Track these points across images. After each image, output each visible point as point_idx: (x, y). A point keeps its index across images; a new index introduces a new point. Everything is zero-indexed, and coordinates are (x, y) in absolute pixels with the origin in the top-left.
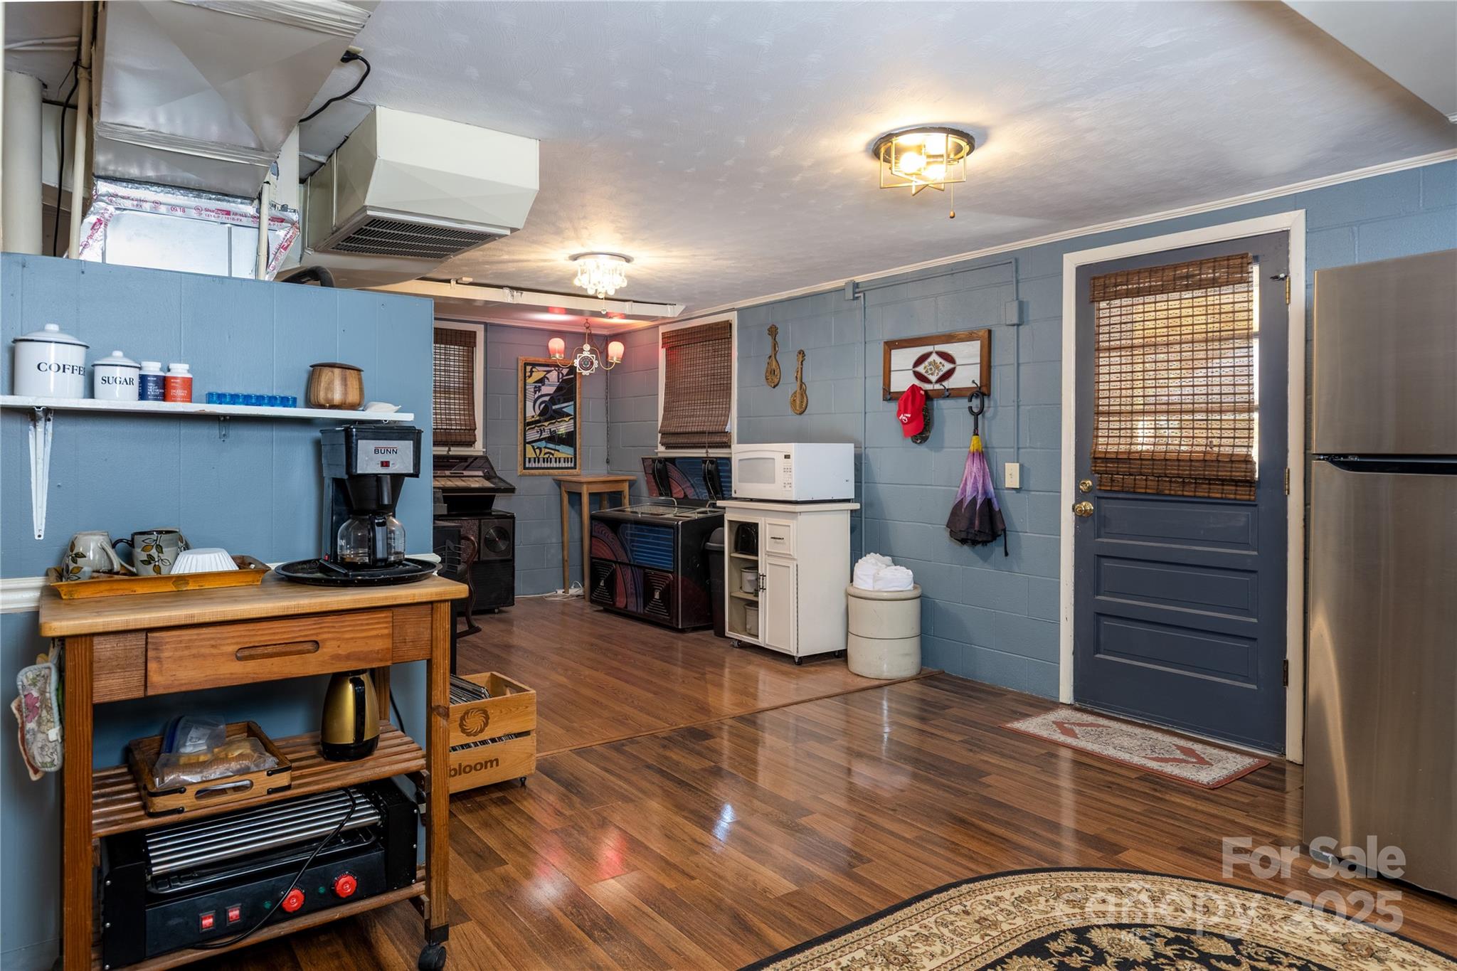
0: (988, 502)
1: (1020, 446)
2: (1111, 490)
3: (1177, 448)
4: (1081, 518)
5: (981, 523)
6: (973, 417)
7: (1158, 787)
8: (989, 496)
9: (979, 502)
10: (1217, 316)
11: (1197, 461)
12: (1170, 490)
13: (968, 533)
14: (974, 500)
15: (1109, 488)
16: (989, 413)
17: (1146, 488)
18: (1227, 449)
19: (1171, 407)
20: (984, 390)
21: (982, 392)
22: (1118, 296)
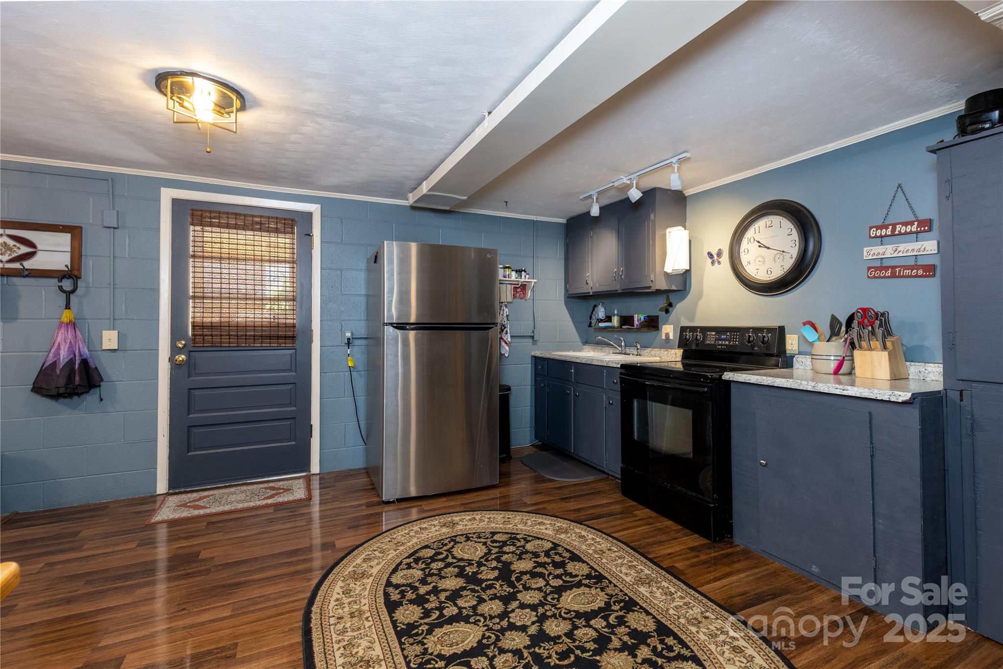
0: (85, 362)
1: (116, 317)
2: (203, 346)
3: (253, 319)
4: (175, 366)
5: (81, 379)
6: (64, 295)
7: (293, 510)
8: (85, 357)
9: (77, 362)
10: (276, 249)
11: (266, 327)
12: (246, 344)
13: (66, 388)
14: (71, 362)
15: (202, 345)
16: (80, 291)
17: (229, 344)
18: (282, 320)
19: (248, 296)
20: (75, 273)
21: (72, 274)
22: (211, 225)
